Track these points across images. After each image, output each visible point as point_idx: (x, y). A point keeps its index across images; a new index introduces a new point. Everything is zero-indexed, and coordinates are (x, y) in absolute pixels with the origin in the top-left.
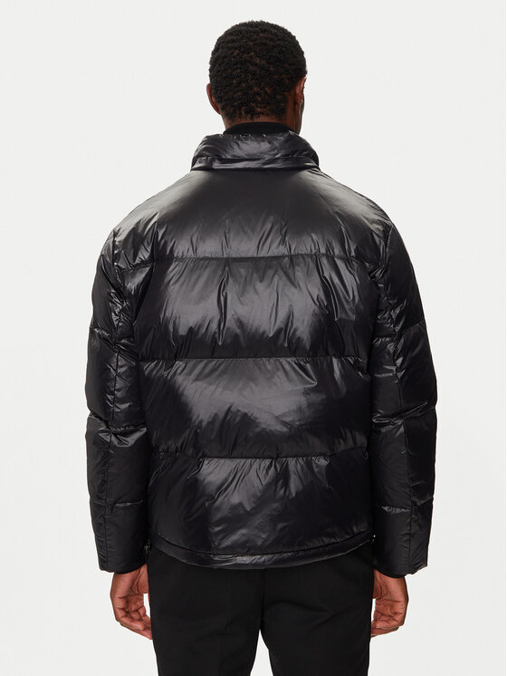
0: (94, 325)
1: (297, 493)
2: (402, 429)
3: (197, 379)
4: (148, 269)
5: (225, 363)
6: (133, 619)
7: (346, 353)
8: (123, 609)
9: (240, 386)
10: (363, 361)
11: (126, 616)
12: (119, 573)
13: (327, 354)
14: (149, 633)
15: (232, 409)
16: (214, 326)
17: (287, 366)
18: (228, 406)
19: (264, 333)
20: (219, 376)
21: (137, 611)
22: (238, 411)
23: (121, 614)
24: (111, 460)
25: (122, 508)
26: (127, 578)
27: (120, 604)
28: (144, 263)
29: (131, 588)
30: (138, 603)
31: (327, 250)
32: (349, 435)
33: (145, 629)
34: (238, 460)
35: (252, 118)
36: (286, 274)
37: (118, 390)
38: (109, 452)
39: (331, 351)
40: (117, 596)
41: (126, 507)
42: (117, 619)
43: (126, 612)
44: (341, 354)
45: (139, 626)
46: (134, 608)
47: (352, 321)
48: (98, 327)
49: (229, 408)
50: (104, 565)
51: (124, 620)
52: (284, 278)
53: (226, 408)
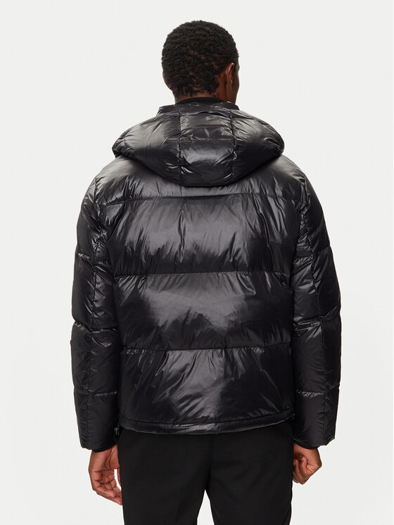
0: (78, 250)
1: (241, 375)
2: (320, 330)
3: (164, 289)
4: (121, 205)
5: (184, 277)
6: (106, 489)
7: (274, 269)
8: (98, 481)
9: (196, 294)
10: (287, 275)
11: (100, 486)
12: (96, 451)
13: (261, 269)
14: (119, 500)
15: (191, 311)
16: (176, 248)
17: (231, 279)
18: (188, 309)
19: (214, 253)
20: (181, 286)
21: (109, 483)
22: (196, 312)
23: (97, 484)
24: (92, 359)
25: (101, 398)
26: (101, 455)
27: (96, 476)
28: (118, 201)
29: (104, 464)
30: (110, 477)
31: (261, 190)
32: (278, 331)
33: (115, 497)
34: (195, 351)
35: (191, 96)
36: (230, 209)
37: (97, 301)
38: (90, 353)
39: (264, 267)
40: (94, 470)
41: (103, 396)
42: (94, 489)
43: (101, 483)
44: (271, 271)
45: (111, 494)
46: (107, 480)
47: (279, 244)
48: (81, 253)
49: (189, 311)
50: (85, 444)
51: (99, 489)
52: (228, 211)
53: (186, 311)
